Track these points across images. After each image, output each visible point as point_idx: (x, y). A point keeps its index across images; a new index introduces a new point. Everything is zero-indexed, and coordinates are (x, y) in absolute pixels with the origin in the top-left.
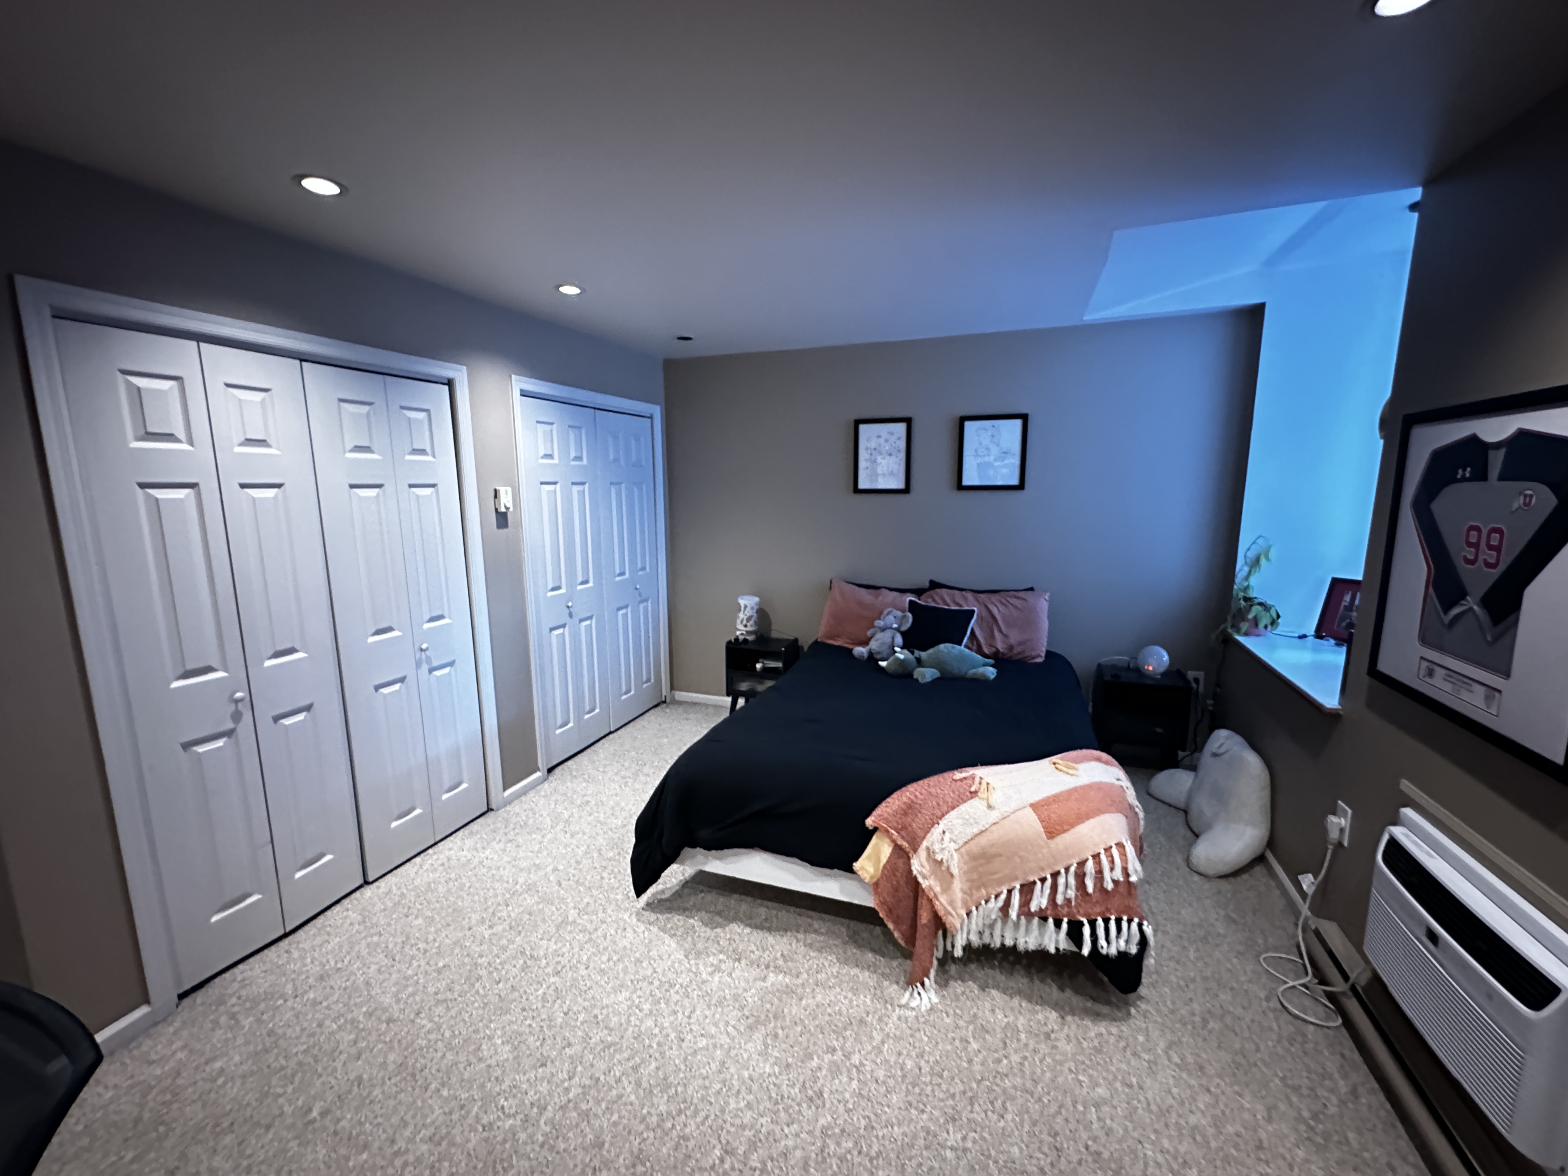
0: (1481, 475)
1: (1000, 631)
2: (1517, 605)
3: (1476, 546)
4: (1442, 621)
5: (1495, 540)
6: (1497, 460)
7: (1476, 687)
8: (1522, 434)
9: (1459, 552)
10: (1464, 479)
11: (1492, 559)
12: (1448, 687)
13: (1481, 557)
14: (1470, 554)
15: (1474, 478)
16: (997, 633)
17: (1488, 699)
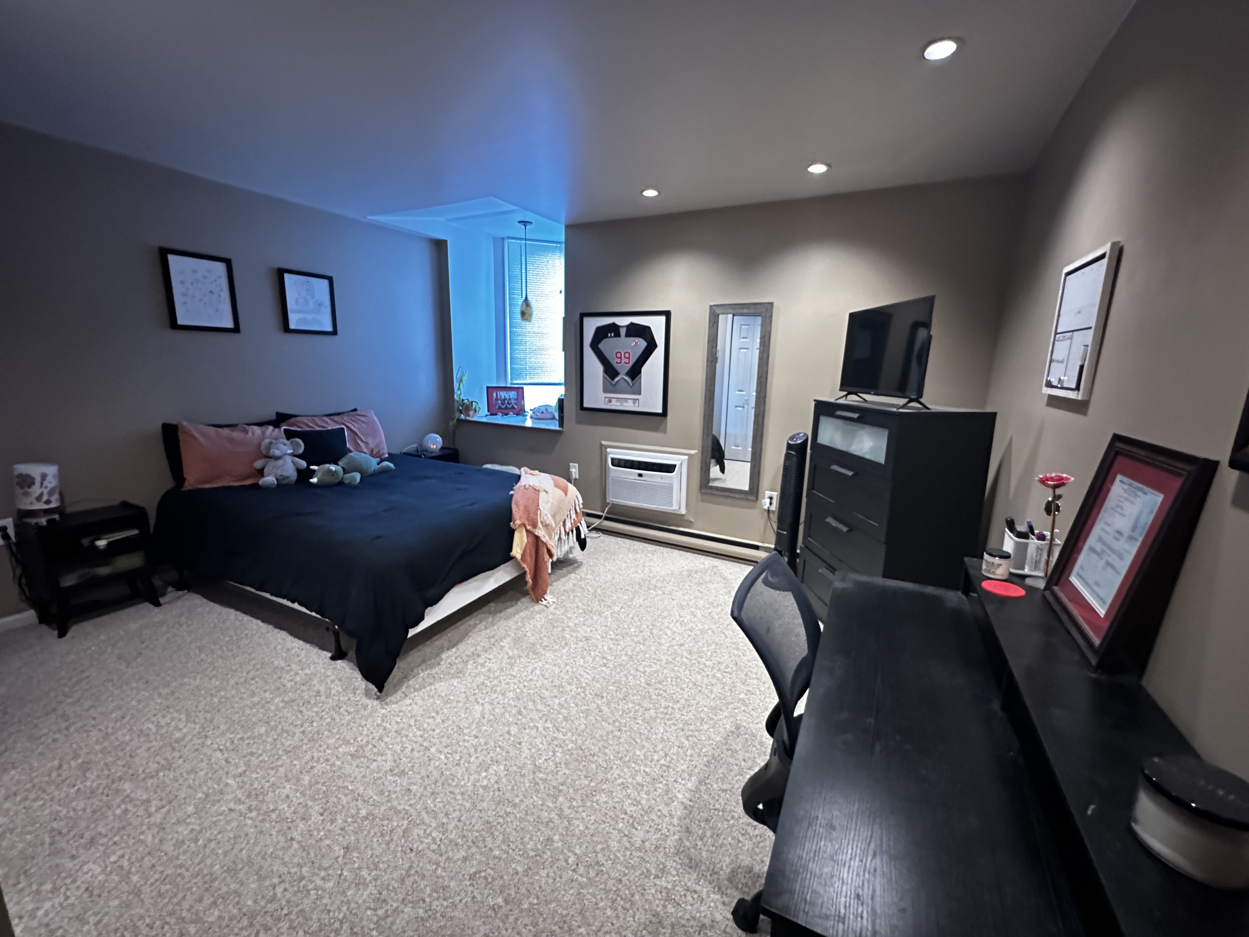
0: (618, 335)
1: (362, 440)
2: (640, 372)
3: (621, 358)
4: (611, 384)
5: (627, 355)
6: (623, 332)
7: (629, 401)
8: (632, 324)
9: (614, 361)
10: (611, 337)
11: (627, 361)
12: (619, 404)
13: (623, 362)
14: (619, 360)
15: (615, 336)
16: (359, 442)
17: (634, 403)
